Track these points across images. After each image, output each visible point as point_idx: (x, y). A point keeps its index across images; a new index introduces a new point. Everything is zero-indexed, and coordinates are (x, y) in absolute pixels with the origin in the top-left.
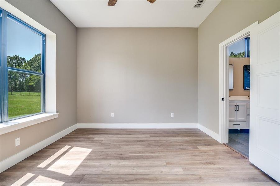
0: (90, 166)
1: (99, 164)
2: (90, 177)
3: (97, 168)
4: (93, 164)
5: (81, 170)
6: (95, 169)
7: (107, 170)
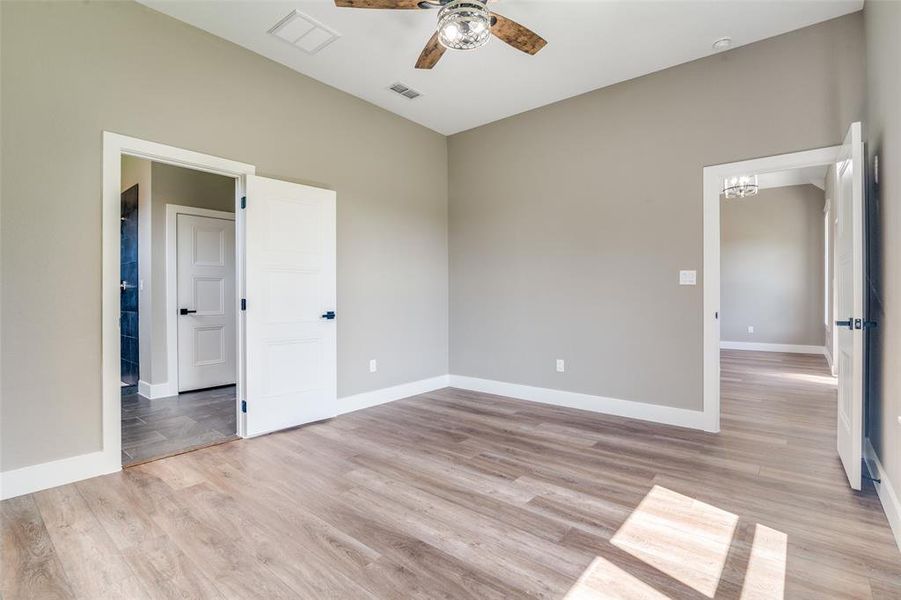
0: (538, 566)
1: (503, 563)
2: (545, 531)
3: (518, 552)
4: (524, 572)
5: (568, 562)
6: (526, 549)
7: (493, 532)
